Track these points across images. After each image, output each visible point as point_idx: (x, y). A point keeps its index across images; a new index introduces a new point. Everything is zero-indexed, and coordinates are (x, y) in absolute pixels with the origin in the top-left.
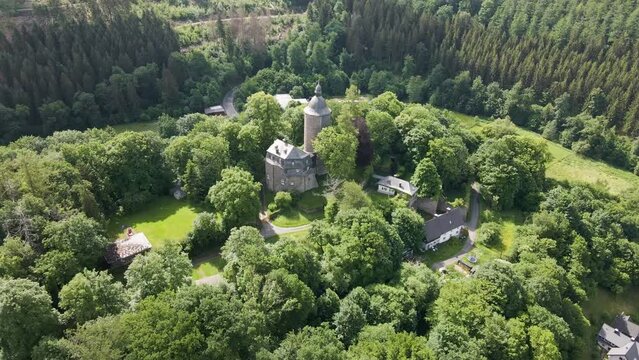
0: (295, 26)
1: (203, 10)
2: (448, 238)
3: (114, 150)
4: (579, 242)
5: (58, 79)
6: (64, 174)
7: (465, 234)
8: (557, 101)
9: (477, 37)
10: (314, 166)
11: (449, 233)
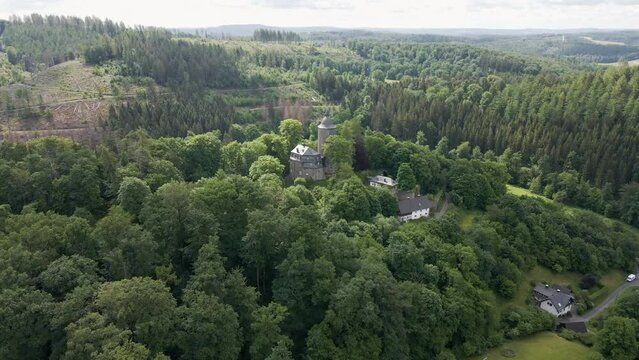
1: (259, 100)
2: (418, 217)
7: (432, 216)
8: (540, 162)
9: (476, 117)
10: (324, 165)
11: (419, 212)
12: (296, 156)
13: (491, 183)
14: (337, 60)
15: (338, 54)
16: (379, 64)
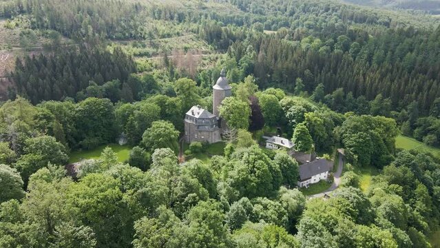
0: (219, 61)
1: (155, 50)
2: (318, 180)
3: (80, 108)
4: (421, 188)
5: (52, 88)
6: (44, 115)
7: (331, 178)
8: (409, 107)
9: (348, 65)
10: (219, 126)
11: (318, 176)
12: (191, 118)
13: (384, 140)
14: (221, 14)
15: (221, 8)
16: (257, 17)
